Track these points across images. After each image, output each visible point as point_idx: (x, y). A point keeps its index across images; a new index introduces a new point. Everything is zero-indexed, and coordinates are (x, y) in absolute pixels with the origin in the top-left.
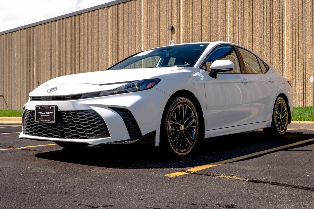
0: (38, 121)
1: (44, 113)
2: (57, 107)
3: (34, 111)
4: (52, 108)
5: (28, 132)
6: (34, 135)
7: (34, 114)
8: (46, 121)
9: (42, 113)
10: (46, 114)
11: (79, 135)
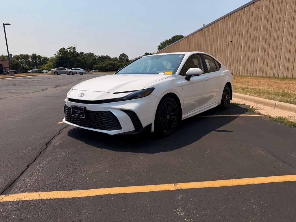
0: (73, 116)
1: (77, 111)
2: (85, 108)
3: (70, 108)
4: (83, 109)
5: (68, 120)
6: (72, 123)
7: (71, 110)
8: (79, 116)
9: (76, 111)
10: (78, 112)
11: (102, 127)
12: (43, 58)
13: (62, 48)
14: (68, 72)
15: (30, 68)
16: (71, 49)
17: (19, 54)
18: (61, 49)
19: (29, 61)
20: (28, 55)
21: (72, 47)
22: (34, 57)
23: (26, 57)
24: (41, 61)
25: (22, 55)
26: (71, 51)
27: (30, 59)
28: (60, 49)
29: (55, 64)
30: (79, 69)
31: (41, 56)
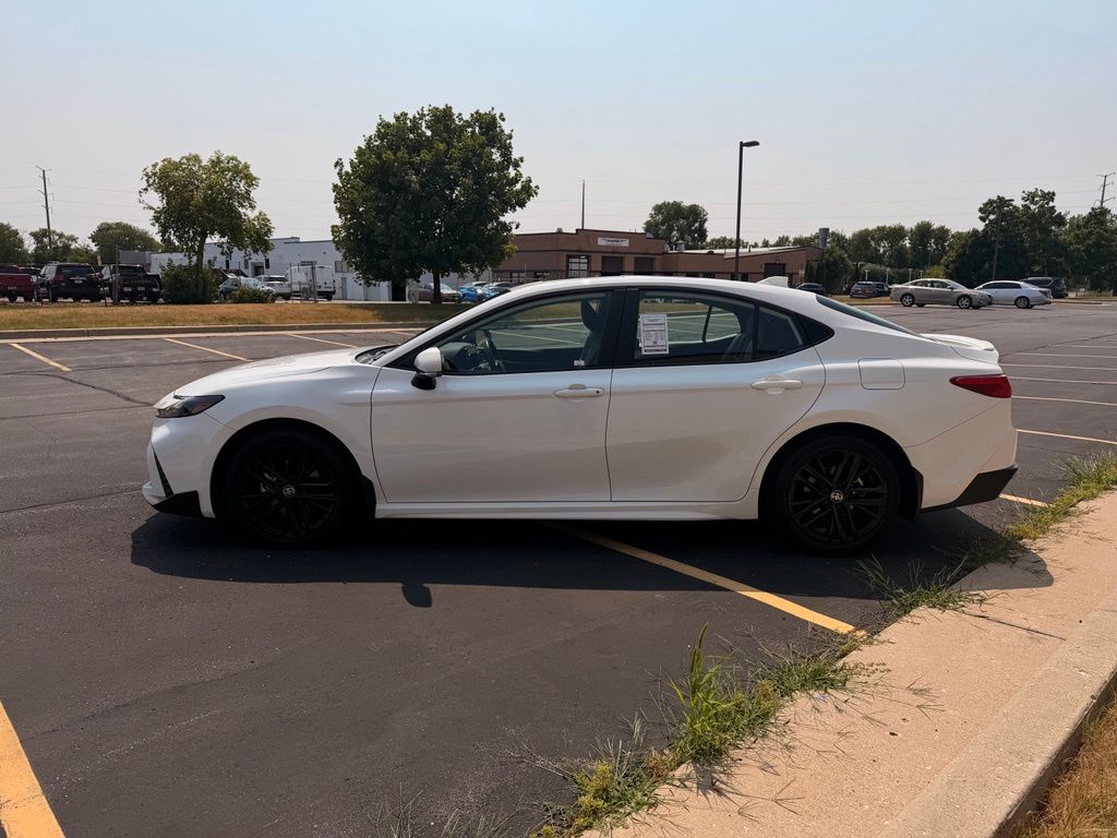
12: (953, 236)
13: (995, 198)
14: (956, 296)
15: (900, 275)
16: (1033, 202)
17: (872, 226)
18: (991, 202)
19: (903, 247)
20: (901, 229)
21: (1039, 193)
22: (924, 231)
23: (896, 234)
24: (943, 247)
25: (881, 229)
26: (1033, 207)
27: (907, 243)
28: (986, 205)
29: (953, 262)
30: (1019, 286)
31: (947, 231)
